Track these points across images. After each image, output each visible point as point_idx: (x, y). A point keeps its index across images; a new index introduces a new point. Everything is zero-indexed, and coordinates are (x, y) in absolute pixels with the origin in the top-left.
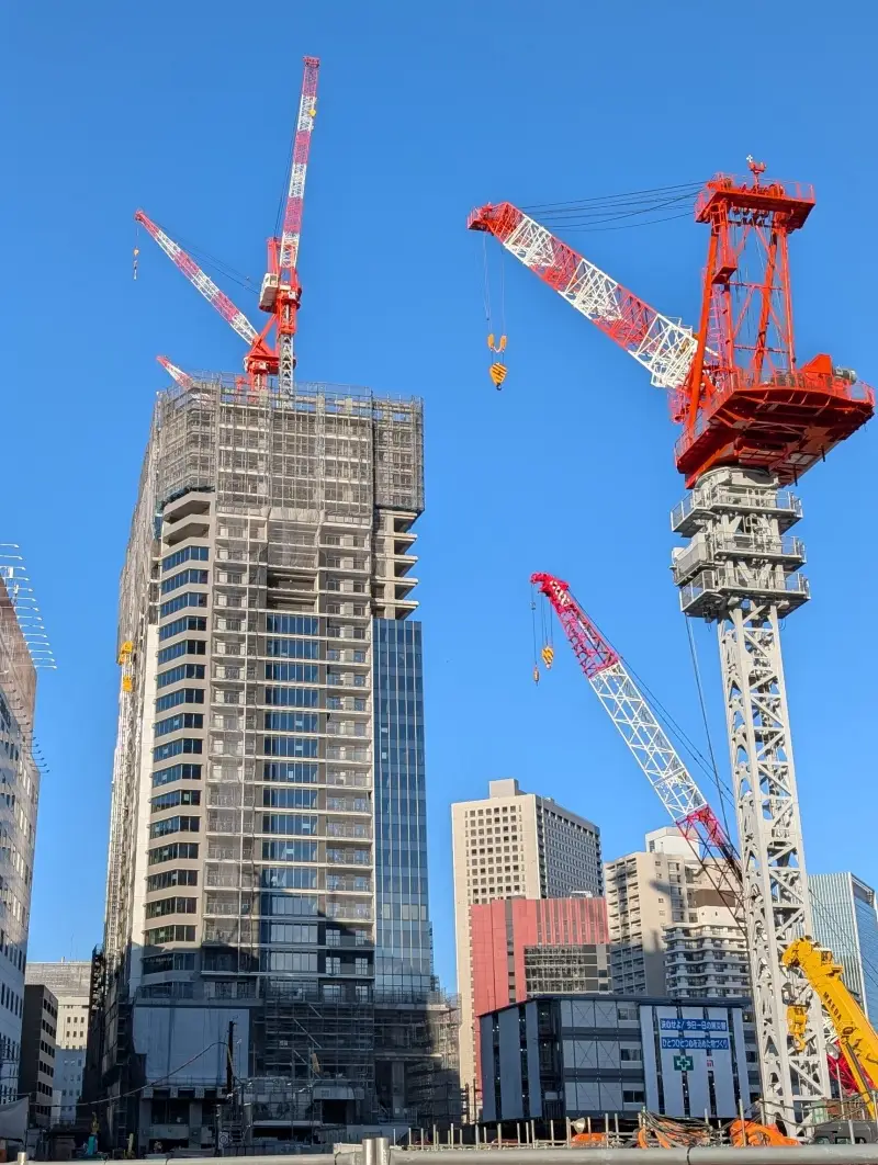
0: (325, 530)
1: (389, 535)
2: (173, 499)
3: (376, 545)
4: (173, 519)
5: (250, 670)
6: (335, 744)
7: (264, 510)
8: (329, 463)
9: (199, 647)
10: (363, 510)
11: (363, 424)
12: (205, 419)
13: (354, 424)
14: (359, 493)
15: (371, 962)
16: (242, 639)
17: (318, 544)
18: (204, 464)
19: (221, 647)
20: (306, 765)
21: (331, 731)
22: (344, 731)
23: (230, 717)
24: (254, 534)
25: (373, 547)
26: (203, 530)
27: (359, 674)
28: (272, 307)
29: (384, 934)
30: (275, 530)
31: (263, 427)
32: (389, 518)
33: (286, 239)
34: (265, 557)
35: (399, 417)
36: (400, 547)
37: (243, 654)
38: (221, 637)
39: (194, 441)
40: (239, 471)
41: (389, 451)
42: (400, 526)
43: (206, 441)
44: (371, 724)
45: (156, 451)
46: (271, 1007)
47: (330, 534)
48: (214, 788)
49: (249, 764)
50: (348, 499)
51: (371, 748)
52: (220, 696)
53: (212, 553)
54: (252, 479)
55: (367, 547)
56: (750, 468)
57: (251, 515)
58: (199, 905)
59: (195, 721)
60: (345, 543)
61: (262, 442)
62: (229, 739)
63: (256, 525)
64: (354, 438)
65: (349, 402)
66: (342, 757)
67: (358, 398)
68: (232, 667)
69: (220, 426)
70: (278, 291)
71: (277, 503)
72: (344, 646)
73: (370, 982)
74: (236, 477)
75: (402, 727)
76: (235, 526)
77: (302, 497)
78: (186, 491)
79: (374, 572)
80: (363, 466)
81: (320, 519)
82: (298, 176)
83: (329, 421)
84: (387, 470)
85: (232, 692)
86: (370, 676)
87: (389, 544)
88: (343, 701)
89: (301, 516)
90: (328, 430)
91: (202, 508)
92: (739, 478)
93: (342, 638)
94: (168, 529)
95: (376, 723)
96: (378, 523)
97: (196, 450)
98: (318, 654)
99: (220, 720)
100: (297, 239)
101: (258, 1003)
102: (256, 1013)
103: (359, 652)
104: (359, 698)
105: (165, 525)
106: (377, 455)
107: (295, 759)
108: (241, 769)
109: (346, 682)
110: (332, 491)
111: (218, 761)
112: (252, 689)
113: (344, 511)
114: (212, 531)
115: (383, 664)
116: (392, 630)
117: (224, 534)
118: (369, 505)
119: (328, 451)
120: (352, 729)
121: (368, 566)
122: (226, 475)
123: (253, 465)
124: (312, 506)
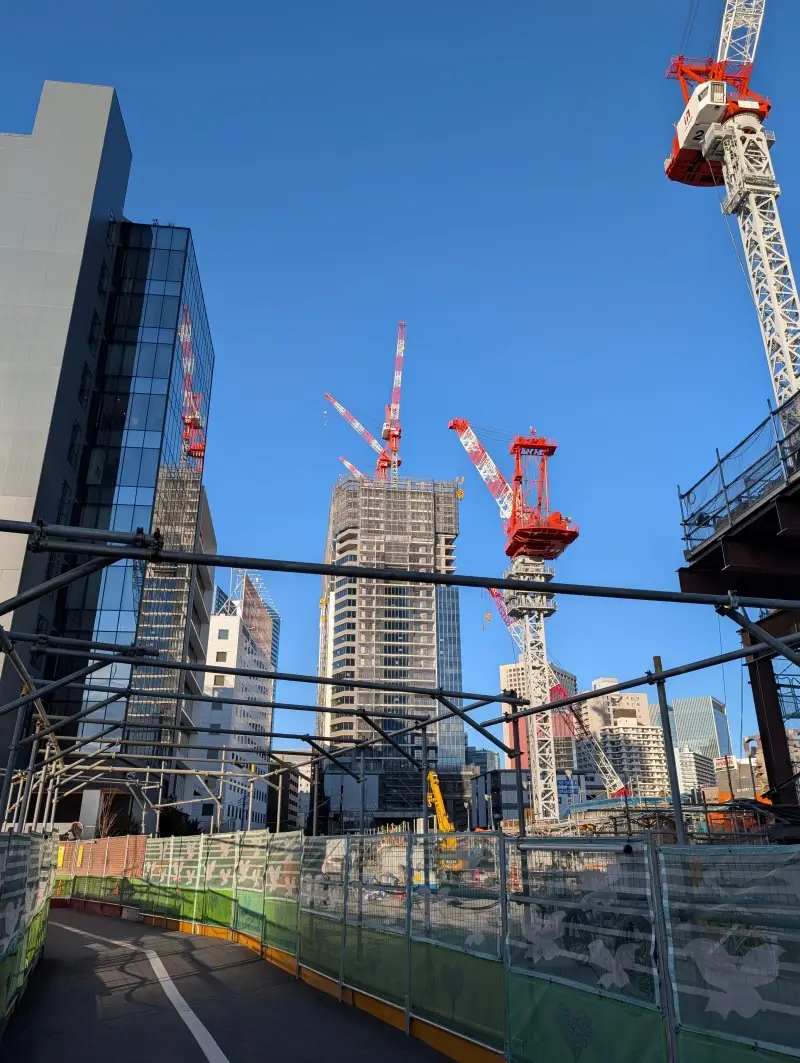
0: (412, 545)
1: (442, 546)
2: (341, 532)
3: (436, 551)
4: (341, 541)
5: (377, 613)
6: (418, 648)
7: (383, 536)
8: (413, 513)
9: (353, 603)
10: (429, 535)
11: (429, 494)
12: (355, 495)
13: (425, 494)
14: (428, 527)
15: (436, 752)
16: (373, 598)
17: (409, 552)
18: (355, 515)
19: (364, 602)
20: (404, 658)
21: (416, 641)
22: (423, 641)
23: (368, 635)
24: (378, 548)
25: (435, 552)
26: (354, 547)
27: (429, 613)
28: (387, 439)
29: (443, 739)
30: (388, 546)
31: (382, 497)
32: (443, 538)
33: (393, 406)
34: (383, 558)
35: (446, 490)
36: (448, 552)
37: (374, 606)
38: (363, 598)
39: (350, 505)
40: (370, 518)
41: (442, 506)
42: (448, 542)
43: (355, 505)
44: (435, 638)
45: (333, 509)
46: (389, 774)
47: (414, 547)
48: (361, 670)
49: (377, 658)
50: (423, 530)
51: (435, 650)
52: (363, 626)
53: (359, 558)
54: (377, 522)
55: (432, 553)
56: (532, 556)
57: (376, 539)
58: (355, 726)
59: (352, 638)
60: (421, 551)
61: (382, 504)
62: (368, 646)
63: (379, 544)
64: (425, 501)
65: (423, 483)
66: (421, 653)
67: (427, 482)
68: (369, 612)
69: (361, 498)
70: (390, 431)
71: (389, 533)
72: (422, 600)
73: (436, 761)
74: (370, 522)
75: (450, 638)
76: (370, 545)
77: (401, 530)
78: (346, 529)
79: (435, 565)
80: (429, 514)
81: (409, 540)
82: (398, 377)
83: (413, 493)
84: (441, 515)
85: (369, 624)
86: (434, 615)
87: (443, 551)
88: (422, 627)
89: (400, 538)
90: (413, 497)
91: (353, 536)
92: (528, 560)
93: (421, 596)
94: (339, 546)
95: (438, 637)
96: (437, 541)
97: (350, 510)
98: (409, 604)
99: (363, 637)
100: (398, 406)
101: (383, 772)
102: (381, 777)
103: (429, 602)
104: (429, 625)
105: (338, 545)
106: (436, 509)
107: (399, 655)
108: (373, 660)
109: (423, 617)
110: (415, 527)
111: (362, 657)
112: (378, 622)
113: (421, 536)
114: (358, 547)
115: (441, 608)
116: (444, 592)
117: (365, 549)
118: (432, 532)
119: (412, 507)
120: (426, 640)
121: (432, 561)
122: (365, 521)
123: (377, 516)
124: (406, 534)
